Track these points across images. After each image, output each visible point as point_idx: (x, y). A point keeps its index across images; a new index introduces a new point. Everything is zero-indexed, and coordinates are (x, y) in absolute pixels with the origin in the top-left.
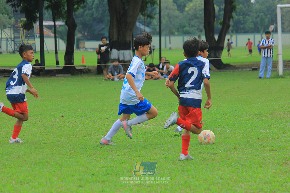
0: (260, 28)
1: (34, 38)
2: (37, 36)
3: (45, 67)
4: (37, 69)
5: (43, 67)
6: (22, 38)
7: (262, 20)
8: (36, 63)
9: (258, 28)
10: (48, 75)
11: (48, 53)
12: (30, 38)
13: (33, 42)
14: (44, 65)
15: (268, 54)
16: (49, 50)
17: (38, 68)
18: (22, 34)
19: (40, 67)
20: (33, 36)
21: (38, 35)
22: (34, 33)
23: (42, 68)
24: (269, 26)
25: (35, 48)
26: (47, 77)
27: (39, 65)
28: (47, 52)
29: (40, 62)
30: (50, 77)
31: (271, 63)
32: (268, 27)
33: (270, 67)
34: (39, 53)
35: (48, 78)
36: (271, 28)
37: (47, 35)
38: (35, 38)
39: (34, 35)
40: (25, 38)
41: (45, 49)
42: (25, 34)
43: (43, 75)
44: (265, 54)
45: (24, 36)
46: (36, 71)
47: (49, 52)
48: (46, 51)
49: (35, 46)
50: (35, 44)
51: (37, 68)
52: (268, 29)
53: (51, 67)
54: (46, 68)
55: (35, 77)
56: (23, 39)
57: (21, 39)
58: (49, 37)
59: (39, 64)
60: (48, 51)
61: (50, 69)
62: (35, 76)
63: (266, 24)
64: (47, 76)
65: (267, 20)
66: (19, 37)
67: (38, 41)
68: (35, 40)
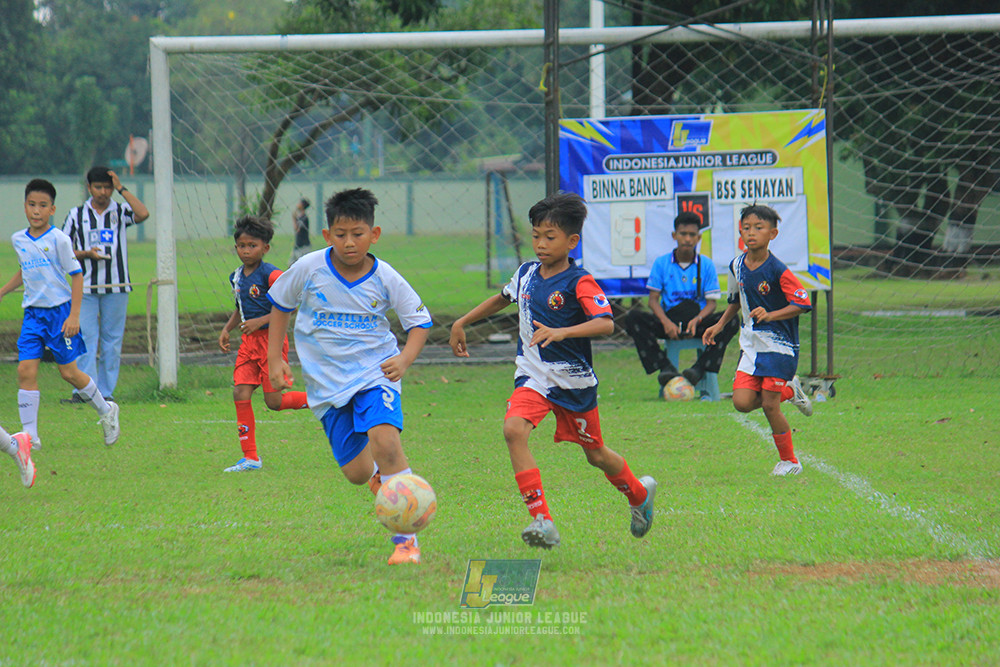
0: (77, 153)
7: (88, 111)
9: (70, 151)
15: (108, 280)
24: (125, 142)
31: (122, 324)
32: (117, 148)
33: (114, 346)
36: (134, 152)
44: (94, 281)
52: (120, 156)
63: (105, 134)
65: (112, 109)
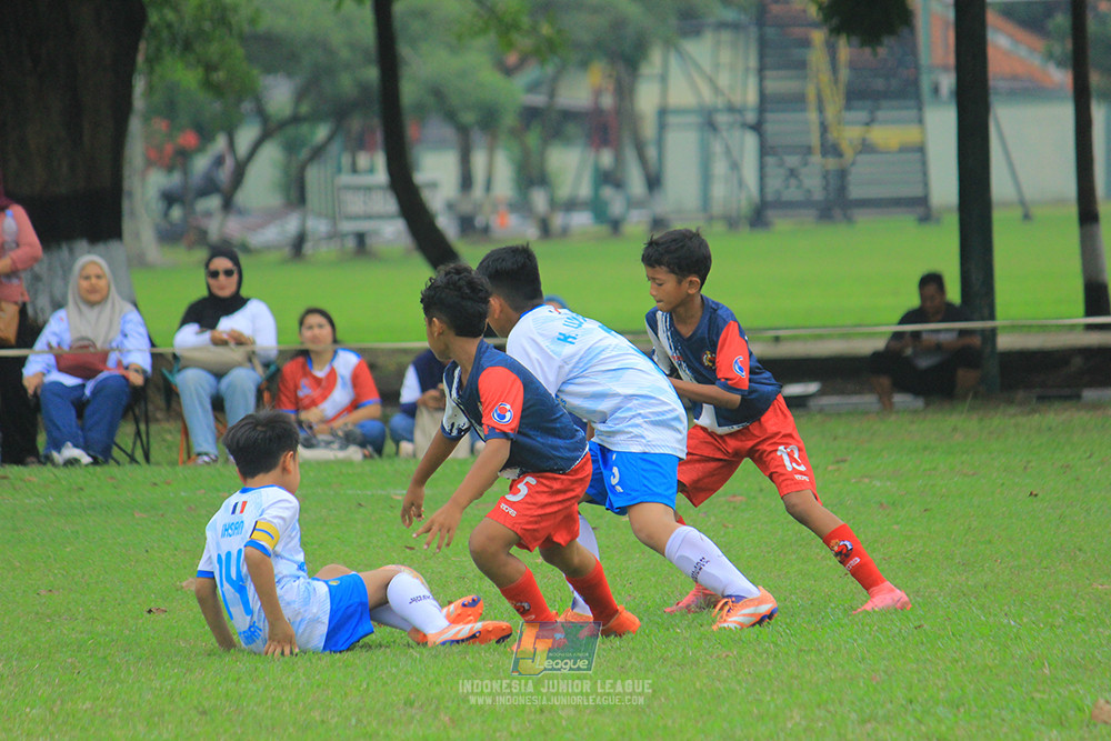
1: (912, 103)
2: (936, 90)
3: (991, 335)
4: (938, 347)
5: (983, 332)
6: (821, 110)
8: (923, 297)
10: (1021, 394)
11: (1027, 217)
12: (884, 103)
13: (910, 134)
14: (992, 317)
16: (1029, 194)
17: (943, 337)
18: (825, 77)
19: (962, 333)
20: (906, 92)
21: (948, 82)
22: (917, 67)
23: (977, 341)
25: (926, 184)
26: (1012, 410)
27: (950, 313)
28: (1018, 213)
29: (953, 293)
30: (1033, 411)
34: (952, 225)
35: (1022, 420)
37: (1015, 78)
38: (920, 108)
39: (916, 83)
40: (848, 107)
41: (1000, 185)
42: (844, 74)
43: (976, 396)
45: (842, 87)
46: (924, 363)
47: (1036, 212)
48: (1006, 205)
49: (924, 163)
50: (921, 149)
51: (934, 338)
53: (1043, 328)
54: (1005, 342)
55: (915, 412)
56: (831, 112)
57: (813, 116)
58: (1030, 91)
59: (950, 305)
60: (1023, 203)
61: (1033, 342)
62: (919, 403)
64: (1010, 402)
66: (796, 101)
67: (941, 126)
68: (921, 121)
